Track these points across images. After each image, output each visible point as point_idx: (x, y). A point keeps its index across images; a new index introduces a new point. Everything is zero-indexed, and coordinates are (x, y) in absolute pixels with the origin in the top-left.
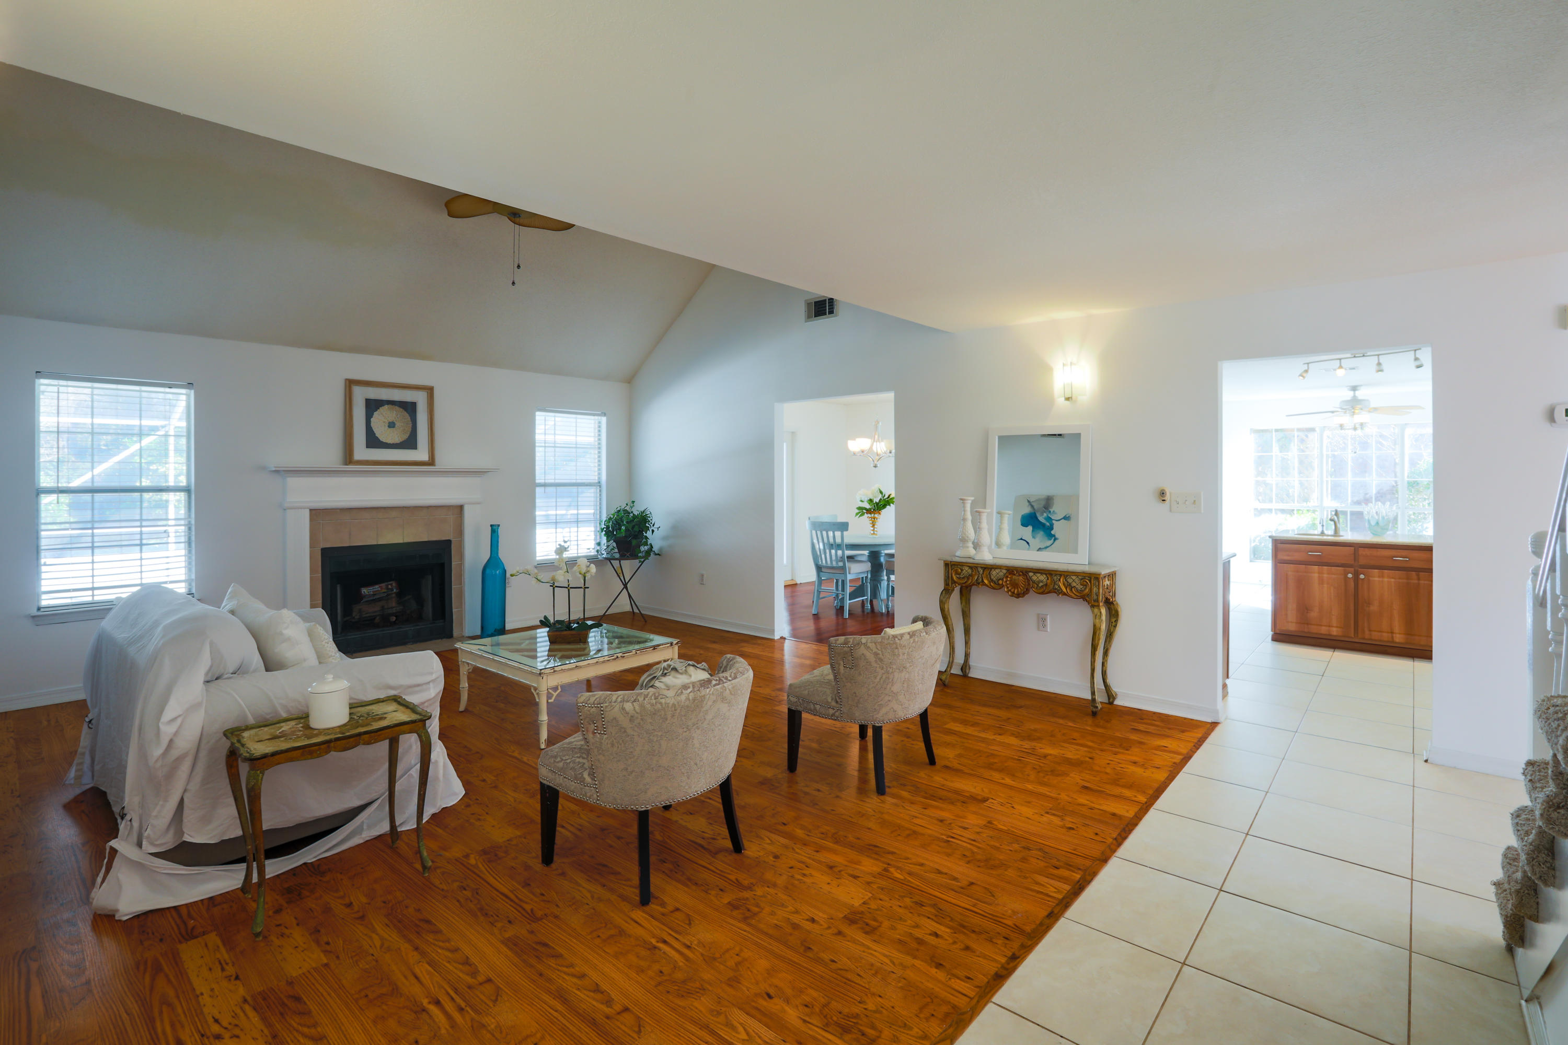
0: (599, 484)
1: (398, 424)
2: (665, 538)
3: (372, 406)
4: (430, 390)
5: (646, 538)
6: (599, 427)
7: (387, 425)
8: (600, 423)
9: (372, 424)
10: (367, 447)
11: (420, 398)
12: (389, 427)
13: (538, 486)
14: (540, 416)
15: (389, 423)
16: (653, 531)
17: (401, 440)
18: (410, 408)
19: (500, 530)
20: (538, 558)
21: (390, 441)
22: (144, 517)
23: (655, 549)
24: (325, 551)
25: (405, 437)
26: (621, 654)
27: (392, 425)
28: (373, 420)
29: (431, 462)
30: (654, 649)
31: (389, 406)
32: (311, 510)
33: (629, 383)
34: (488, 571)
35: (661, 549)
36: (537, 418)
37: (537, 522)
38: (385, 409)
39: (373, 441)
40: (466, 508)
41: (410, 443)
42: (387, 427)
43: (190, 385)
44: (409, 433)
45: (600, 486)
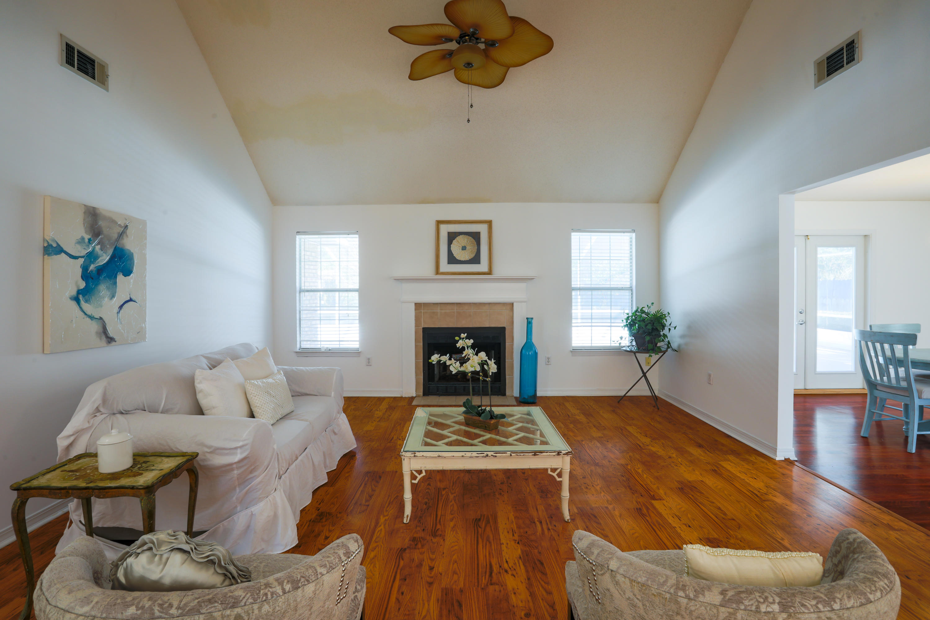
0: (630, 289)
1: (468, 248)
2: (683, 337)
3: (452, 237)
4: (489, 223)
5: (665, 336)
6: (631, 242)
7: (461, 248)
8: (631, 238)
9: (452, 249)
10: (448, 263)
11: (482, 229)
12: (462, 249)
13: (573, 290)
14: (575, 237)
15: (462, 247)
16: (670, 329)
17: (470, 258)
18: (476, 236)
19: (534, 322)
20: (573, 345)
21: (463, 259)
22: (341, 305)
23: (674, 345)
24: (424, 329)
25: (472, 256)
26: (492, 453)
27: (464, 248)
28: (453, 247)
29: (490, 273)
30: (535, 455)
31: (463, 236)
32: (416, 304)
33: (658, 203)
34: (524, 351)
35: (679, 346)
36: (572, 237)
37: (573, 317)
38: (460, 238)
39: (452, 260)
40: (515, 304)
41: (476, 260)
42: (461, 250)
43: (357, 232)
44: (475, 253)
45: (632, 290)
